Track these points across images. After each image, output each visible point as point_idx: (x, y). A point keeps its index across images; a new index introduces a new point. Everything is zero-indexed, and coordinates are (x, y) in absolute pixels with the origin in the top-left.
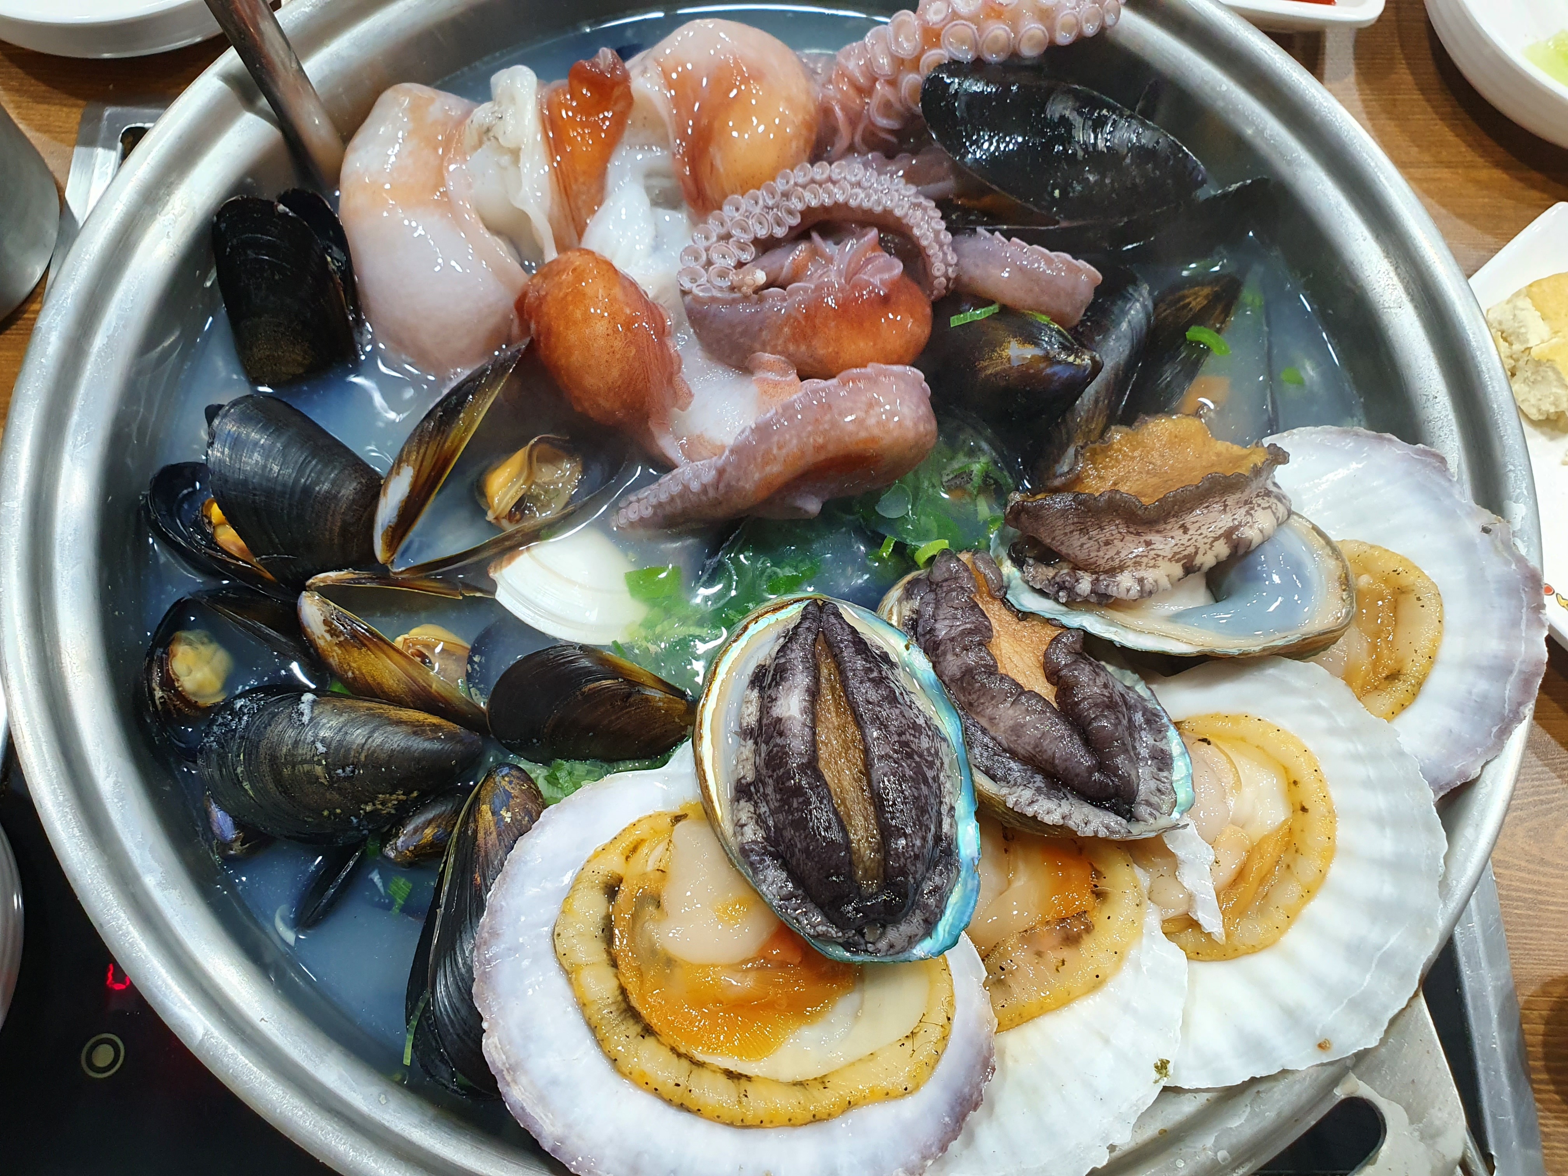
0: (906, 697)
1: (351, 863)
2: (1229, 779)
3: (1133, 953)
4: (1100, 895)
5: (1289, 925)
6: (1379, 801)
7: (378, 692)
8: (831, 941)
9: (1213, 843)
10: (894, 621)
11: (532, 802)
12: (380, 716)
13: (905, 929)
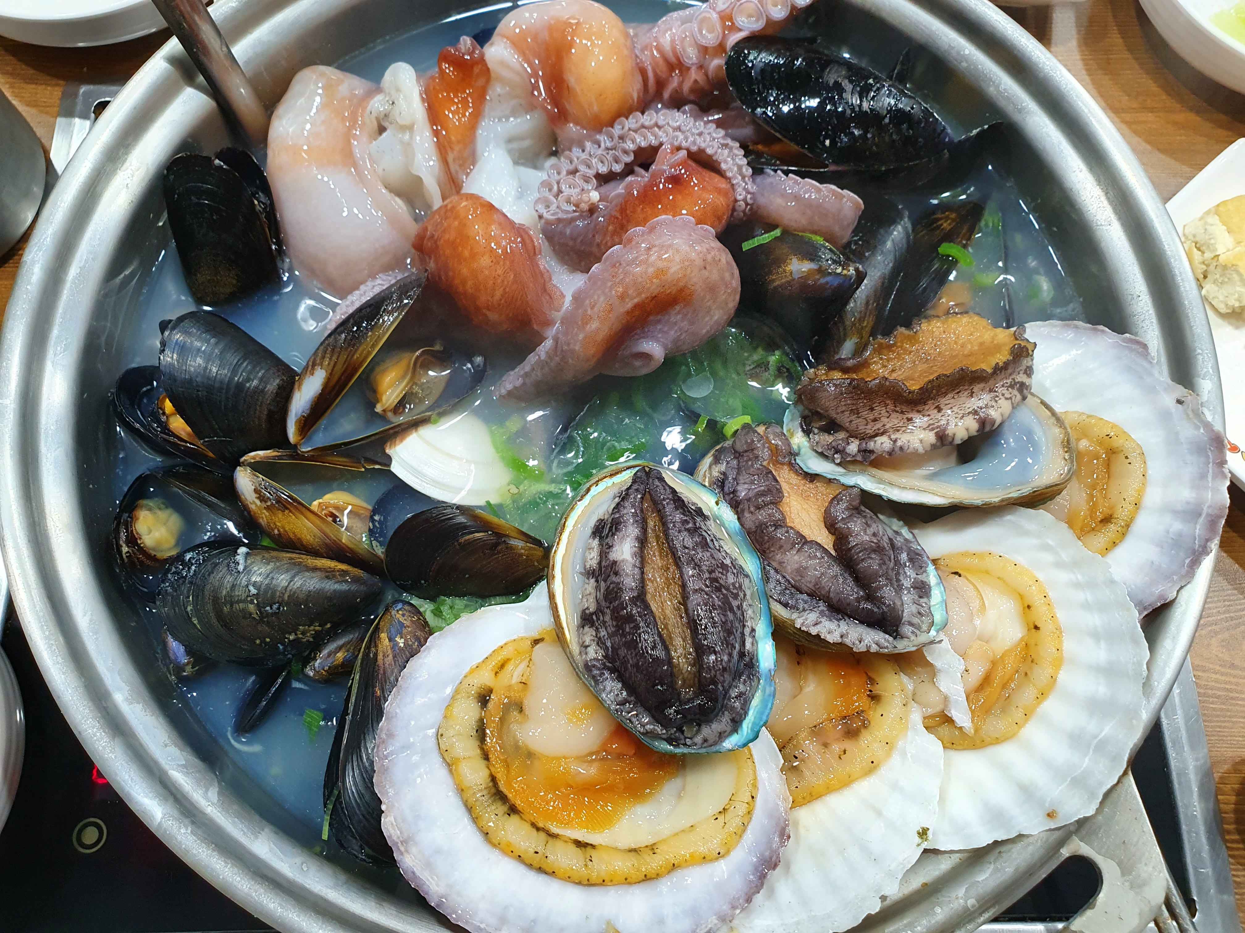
0: (715, 542)
1: (280, 680)
2: (976, 604)
3: (900, 744)
4: (874, 698)
5: (1026, 721)
6: (1095, 620)
7: (298, 545)
8: (658, 737)
9: (963, 655)
10: (707, 484)
11: (422, 631)
12: (300, 564)
13: (716, 727)
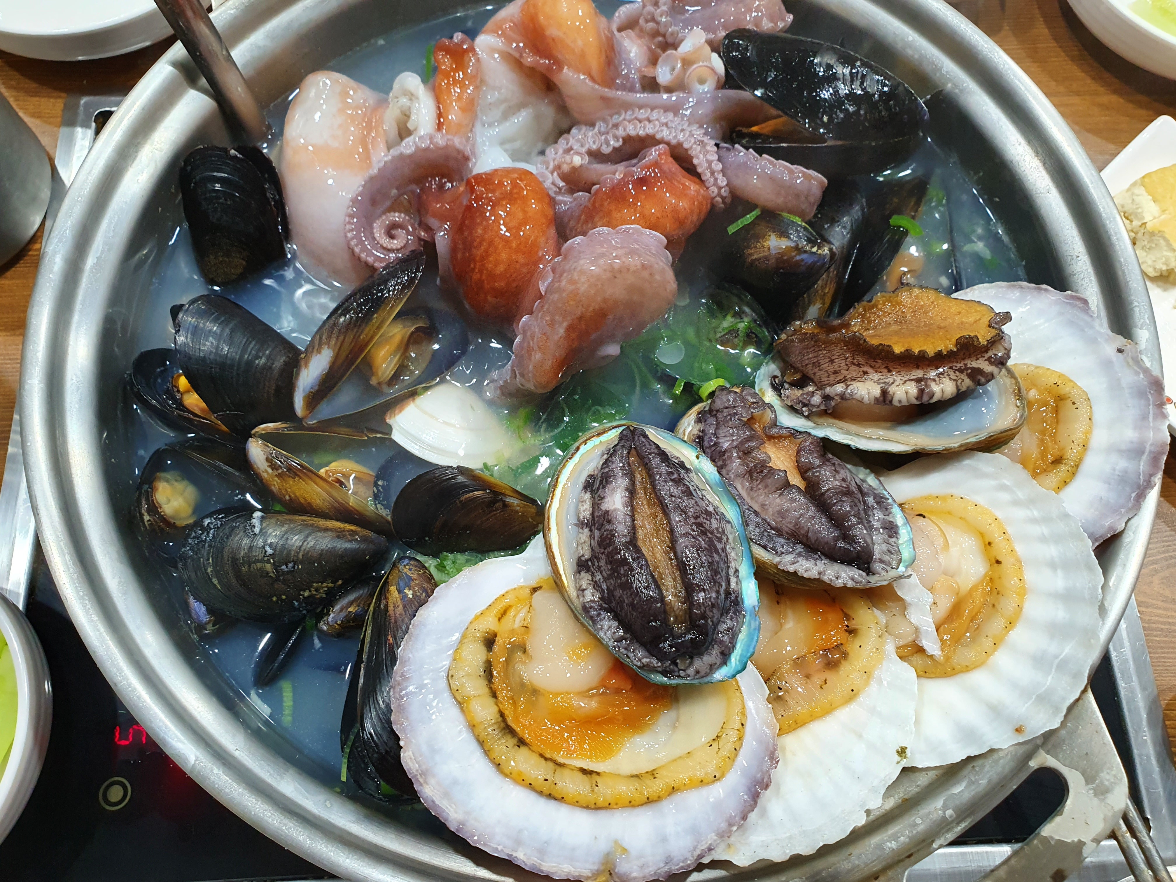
0: (698, 492)
1: (295, 637)
2: (939, 542)
3: (877, 672)
4: (852, 632)
5: (995, 649)
6: (1052, 551)
7: (309, 509)
8: (654, 670)
9: (931, 589)
10: (687, 439)
11: (428, 583)
12: (312, 525)
13: (707, 659)
